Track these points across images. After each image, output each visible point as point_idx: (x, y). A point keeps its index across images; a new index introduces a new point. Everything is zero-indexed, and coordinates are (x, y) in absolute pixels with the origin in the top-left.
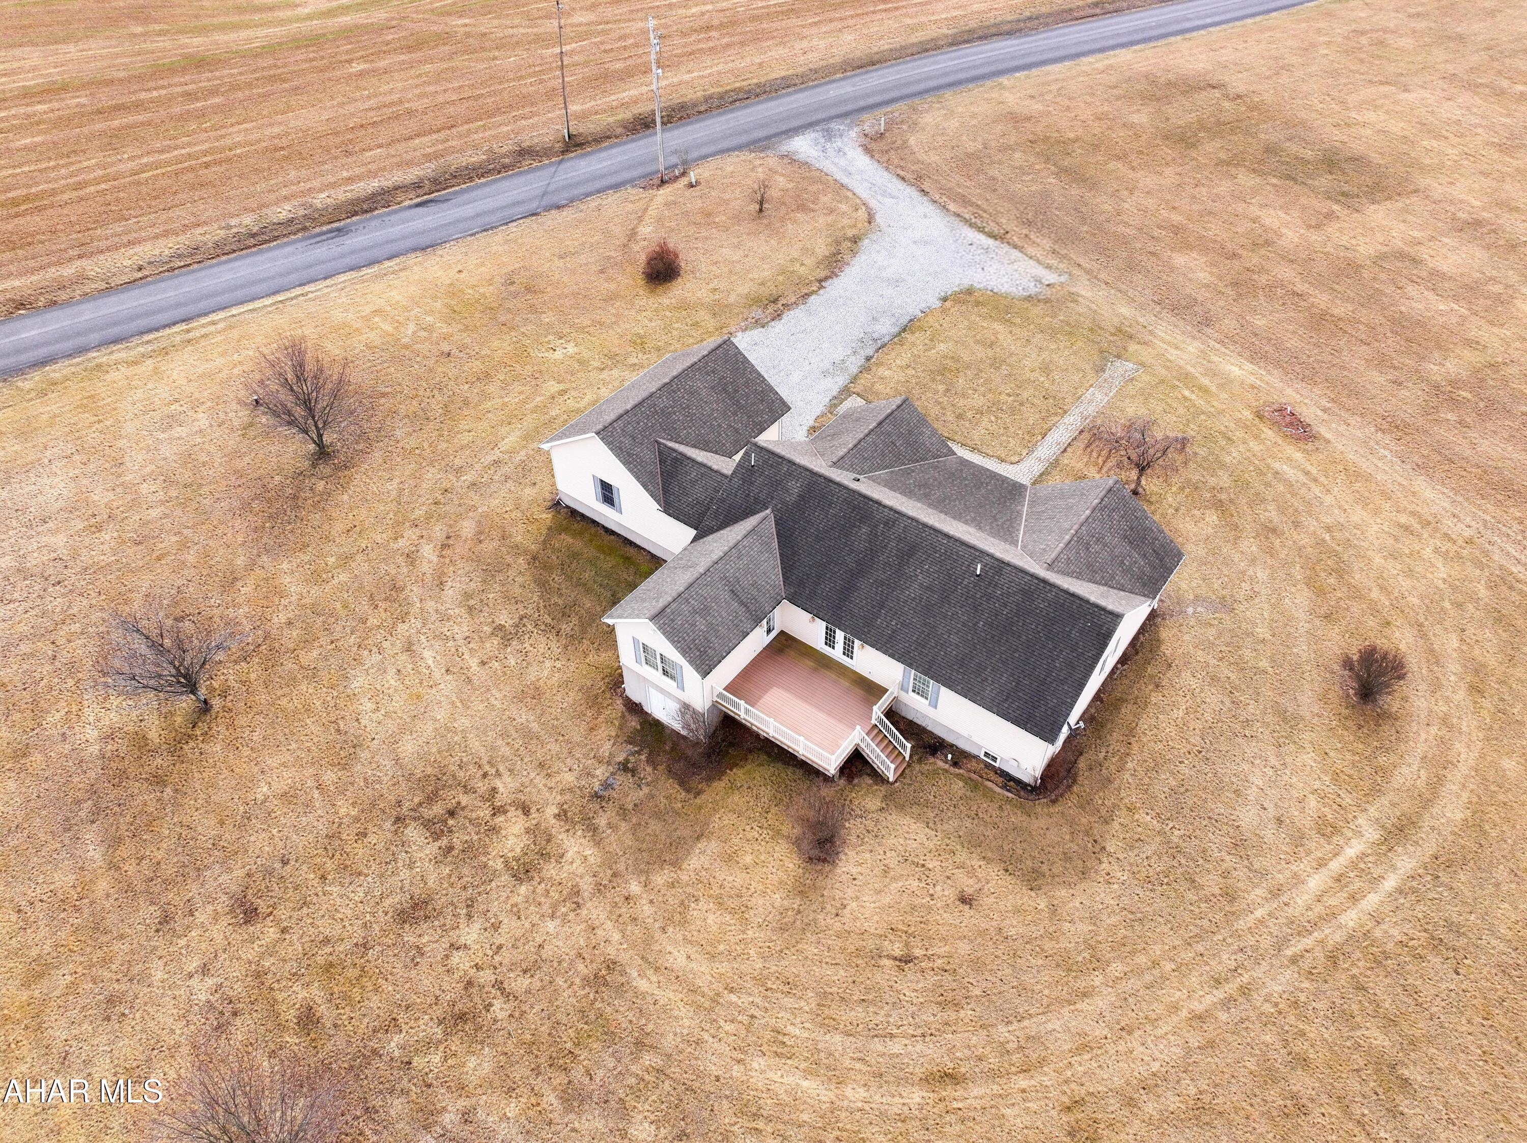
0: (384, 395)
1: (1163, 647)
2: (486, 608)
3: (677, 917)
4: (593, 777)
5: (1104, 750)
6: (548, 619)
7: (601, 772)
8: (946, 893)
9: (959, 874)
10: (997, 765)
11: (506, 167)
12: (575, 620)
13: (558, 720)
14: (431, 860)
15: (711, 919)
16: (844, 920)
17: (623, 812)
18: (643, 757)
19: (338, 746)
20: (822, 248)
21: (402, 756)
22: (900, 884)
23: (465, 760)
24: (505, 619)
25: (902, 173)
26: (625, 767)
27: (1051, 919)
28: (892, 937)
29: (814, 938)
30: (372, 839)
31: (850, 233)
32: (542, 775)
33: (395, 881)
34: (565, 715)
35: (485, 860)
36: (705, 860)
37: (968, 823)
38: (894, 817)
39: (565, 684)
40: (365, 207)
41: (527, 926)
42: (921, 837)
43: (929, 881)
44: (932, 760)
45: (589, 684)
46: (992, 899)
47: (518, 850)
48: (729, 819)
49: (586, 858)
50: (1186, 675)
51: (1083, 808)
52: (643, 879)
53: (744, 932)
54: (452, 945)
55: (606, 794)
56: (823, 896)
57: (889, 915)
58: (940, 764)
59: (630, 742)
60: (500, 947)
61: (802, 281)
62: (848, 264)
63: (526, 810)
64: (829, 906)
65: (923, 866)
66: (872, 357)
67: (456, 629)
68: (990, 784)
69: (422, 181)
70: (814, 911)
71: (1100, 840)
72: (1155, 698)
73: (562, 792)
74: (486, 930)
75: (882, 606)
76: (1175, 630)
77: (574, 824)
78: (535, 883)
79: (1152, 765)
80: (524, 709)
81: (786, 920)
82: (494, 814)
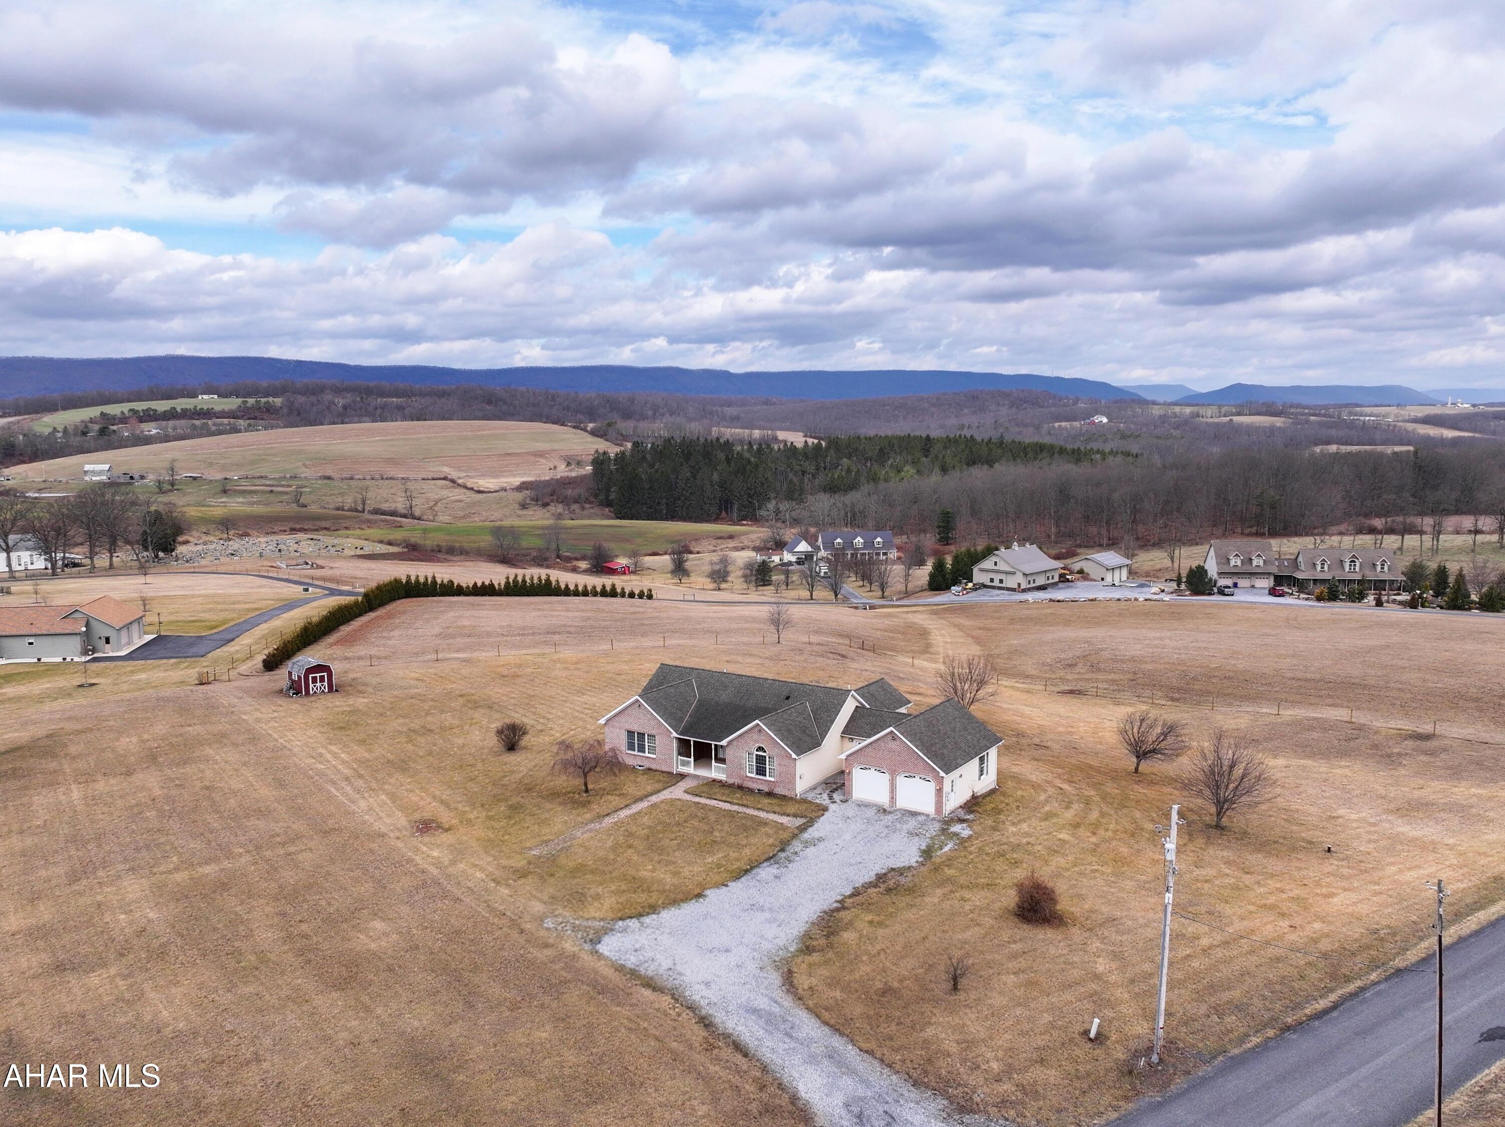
20: (850, 940)
25: (739, 1059)
31: (816, 957)
61: (867, 906)
62: (813, 923)
66: (779, 851)
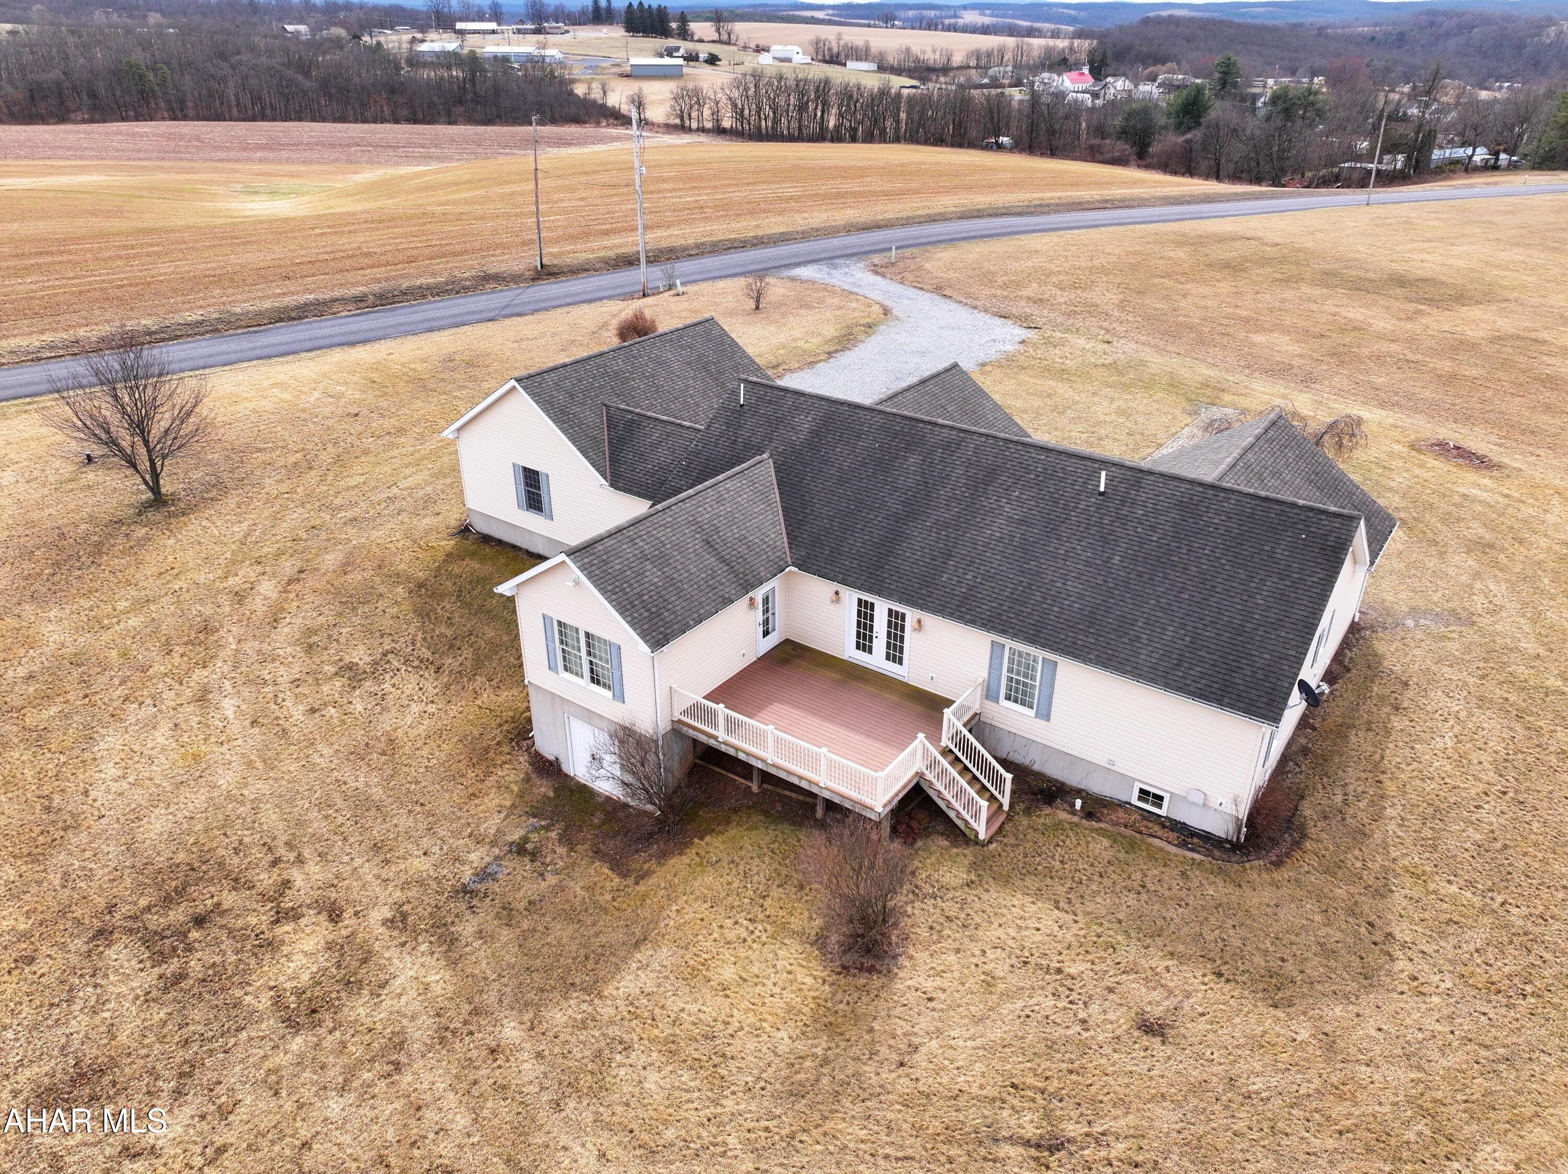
0: (259, 450)
1: (1386, 663)
2: (335, 644)
3: (586, 1081)
4: (463, 863)
5: (1338, 791)
6: (426, 653)
7: (477, 857)
8: (1111, 1016)
9: (1131, 984)
10: (1162, 812)
11: (466, 289)
12: (467, 653)
13: (417, 783)
14: (137, 997)
15: (652, 1080)
16: (916, 1073)
17: (507, 914)
18: (553, 835)
19: (37, 830)
20: (830, 331)
21: (140, 837)
22: (1020, 1004)
23: (246, 840)
24: (360, 656)
25: (920, 286)
26: (520, 849)
27: (1328, 1060)
28: (1016, 1102)
29: (858, 1108)
30: (41, 966)
31: (863, 321)
32: (377, 860)
33: (57, 1036)
34: (430, 777)
35: (238, 993)
36: (648, 980)
37: (1131, 899)
38: (994, 895)
39: (440, 734)
40: (293, 315)
41: (289, 1106)
42: (1048, 924)
43: (1074, 996)
44: (1047, 810)
45: (476, 733)
46: (1202, 1025)
47: (305, 977)
48: (695, 910)
49: (427, 987)
50: (1437, 697)
51: (1334, 875)
52: (527, 1017)
53: (717, 1104)
54: (126, 1149)
55: (482, 887)
56: (871, 1030)
57: (1004, 1060)
58: (1063, 815)
59: (535, 813)
60: (221, 1150)
61: (809, 354)
62: (862, 342)
63: (334, 915)
64: (884, 1050)
65: (1059, 971)
67: (282, 670)
68: (1157, 842)
69: (366, 295)
70: (856, 1059)
71: (1378, 923)
72: (1397, 722)
73: (403, 888)
74: (203, 1117)
75: (948, 555)
76: (1397, 644)
77: (416, 933)
78: (322, 1031)
79: (1430, 810)
80: (365, 768)
81: (802, 1076)
82: (277, 921)
